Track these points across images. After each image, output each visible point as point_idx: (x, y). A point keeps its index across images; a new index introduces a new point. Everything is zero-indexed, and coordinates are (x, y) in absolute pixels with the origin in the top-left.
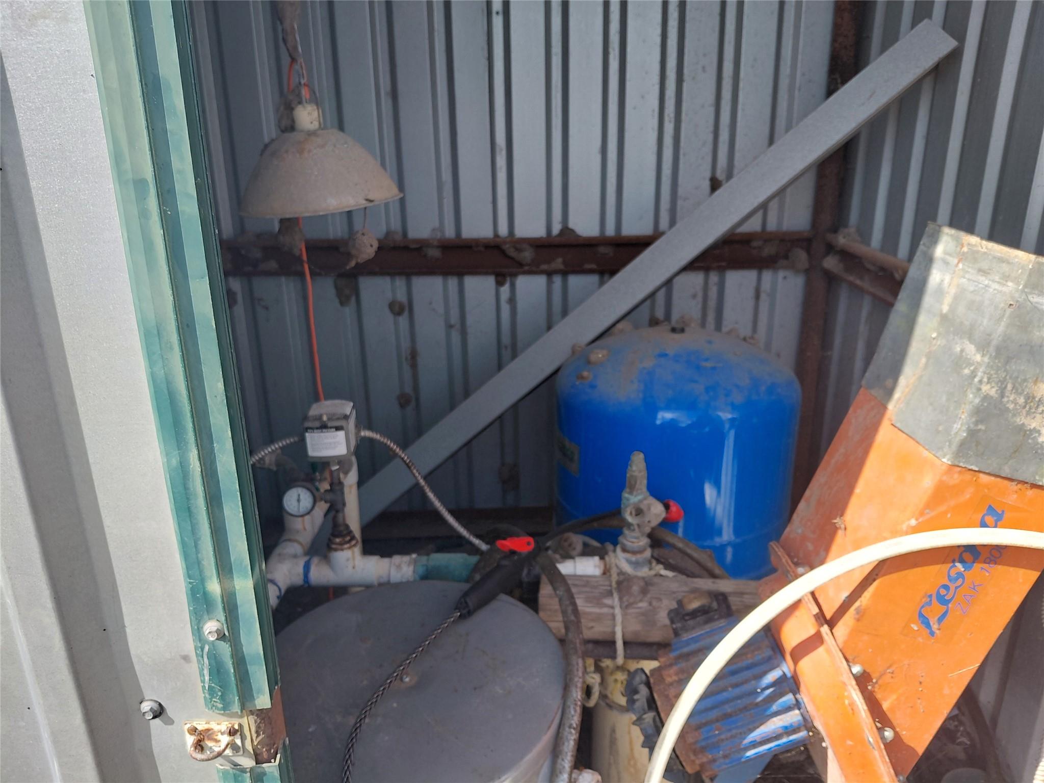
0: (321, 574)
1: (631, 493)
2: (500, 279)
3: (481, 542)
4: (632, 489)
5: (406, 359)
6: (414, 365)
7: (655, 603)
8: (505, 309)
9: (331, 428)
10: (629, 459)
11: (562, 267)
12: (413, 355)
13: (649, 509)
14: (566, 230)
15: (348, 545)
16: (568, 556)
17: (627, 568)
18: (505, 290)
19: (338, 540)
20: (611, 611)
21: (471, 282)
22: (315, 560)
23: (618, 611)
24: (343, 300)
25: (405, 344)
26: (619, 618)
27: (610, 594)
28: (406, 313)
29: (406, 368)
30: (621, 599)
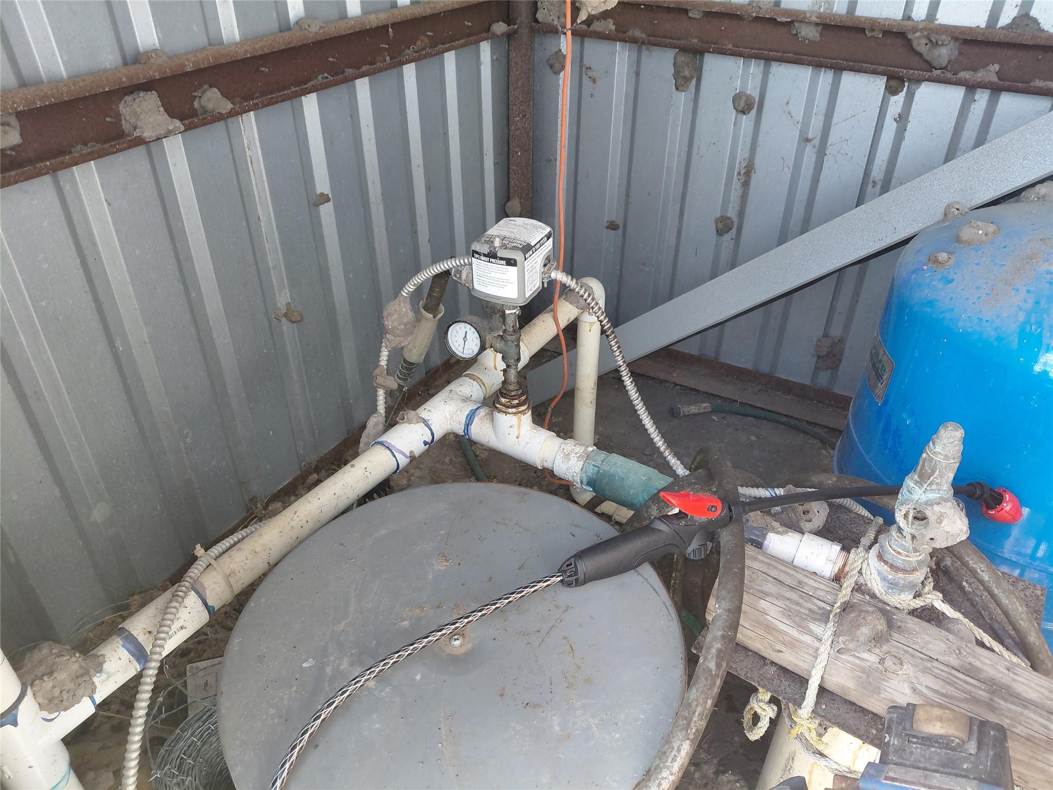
0: (481, 431)
1: (919, 483)
2: (893, 83)
3: (678, 462)
4: (924, 478)
5: (739, 173)
6: (746, 184)
7: (889, 663)
8: (890, 128)
9: (501, 259)
10: (936, 431)
11: (994, 78)
12: (749, 170)
13: (939, 521)
14: (1025, 18)
15: (514, 410)
16: (794, 527)
17: (876, 585)
18: (897, 102)
19: (503, 400)
20: (817, 644)
21: (850, 81)
22: (483, 412)
23: (825, 650)
24: (681, 83)
25: (742, 154)
26: (823, 658)
27: (824, 617)
28: (754, 112)
29: (736, 184)
30: (835, 634)
